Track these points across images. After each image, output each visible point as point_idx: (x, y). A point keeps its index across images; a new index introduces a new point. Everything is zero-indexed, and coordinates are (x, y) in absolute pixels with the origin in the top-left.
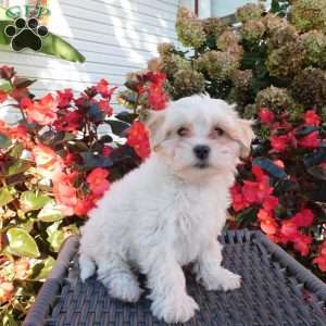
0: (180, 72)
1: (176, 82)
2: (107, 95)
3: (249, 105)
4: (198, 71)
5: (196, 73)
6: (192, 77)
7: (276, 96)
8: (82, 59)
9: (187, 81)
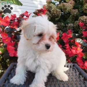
0: (53, 9)
1: (51, 13)
2: (28, 16)
3: (76, 21)
4: (59, 9)
5: (58, 10)
6: (57, 11)
7: (86, 19)
8: (21, 5)
9: (55, 12)
